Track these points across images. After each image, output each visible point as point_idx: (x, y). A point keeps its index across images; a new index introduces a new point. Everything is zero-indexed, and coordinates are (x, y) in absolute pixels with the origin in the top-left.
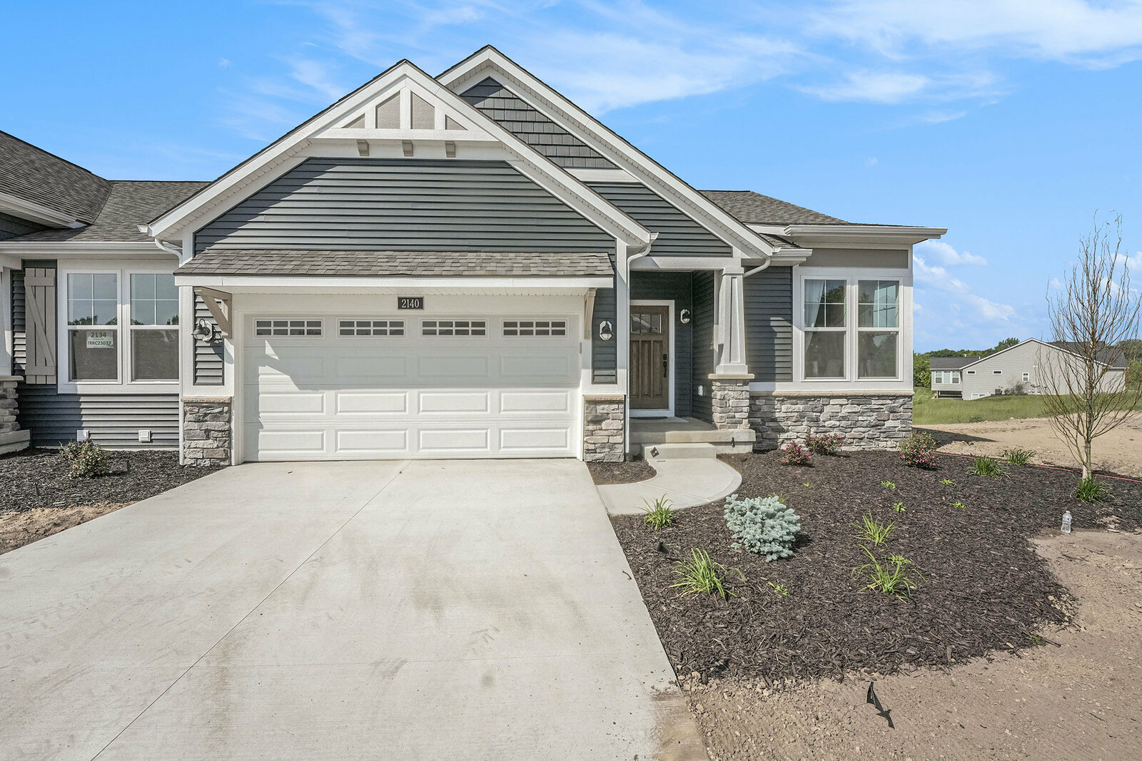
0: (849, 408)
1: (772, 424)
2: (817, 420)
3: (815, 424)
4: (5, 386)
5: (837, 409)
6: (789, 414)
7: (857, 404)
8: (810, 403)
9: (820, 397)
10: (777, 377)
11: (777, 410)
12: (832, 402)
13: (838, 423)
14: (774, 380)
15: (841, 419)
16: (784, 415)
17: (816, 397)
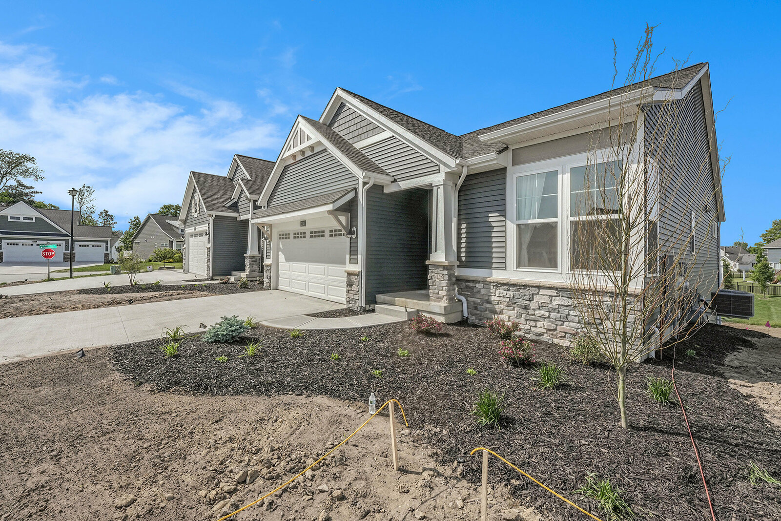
0: (559, 300)
1: (488, 305)
2: (526, 308)
3: (525, 311)
4: (256, 258)
5: (546, 299)
6: (502, 299)
7: (568, 297)
8: (521, 291)
9: (530, 286)
10: (494, 265)
11: (493, 294)
12: (542, 292)
13: (547, 314)
14: (490, 268)
15: (550, 310)
16: (498, 299)
17: (525, 286)
